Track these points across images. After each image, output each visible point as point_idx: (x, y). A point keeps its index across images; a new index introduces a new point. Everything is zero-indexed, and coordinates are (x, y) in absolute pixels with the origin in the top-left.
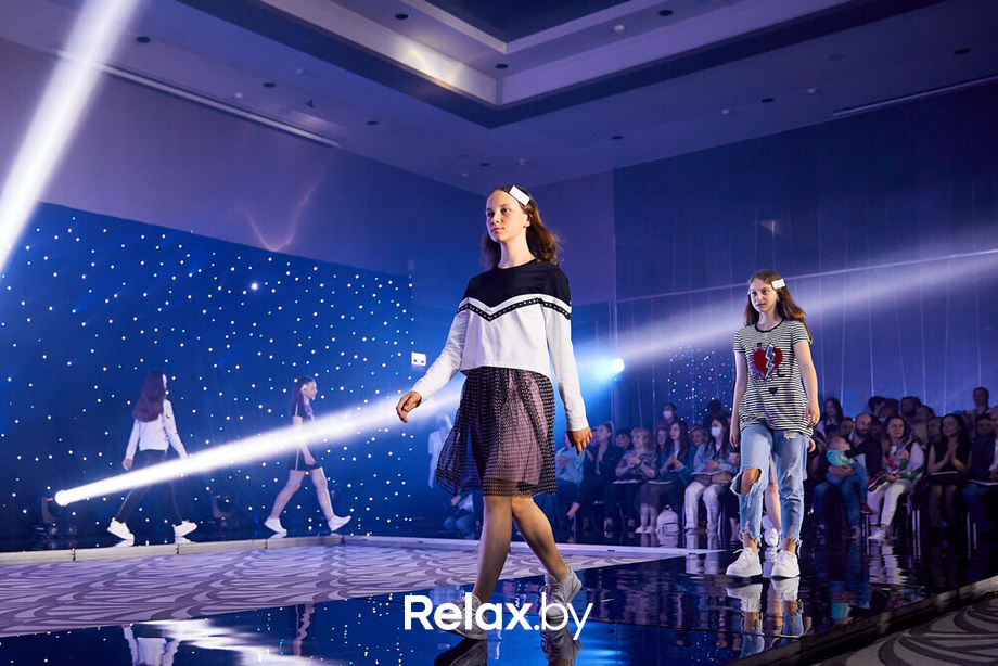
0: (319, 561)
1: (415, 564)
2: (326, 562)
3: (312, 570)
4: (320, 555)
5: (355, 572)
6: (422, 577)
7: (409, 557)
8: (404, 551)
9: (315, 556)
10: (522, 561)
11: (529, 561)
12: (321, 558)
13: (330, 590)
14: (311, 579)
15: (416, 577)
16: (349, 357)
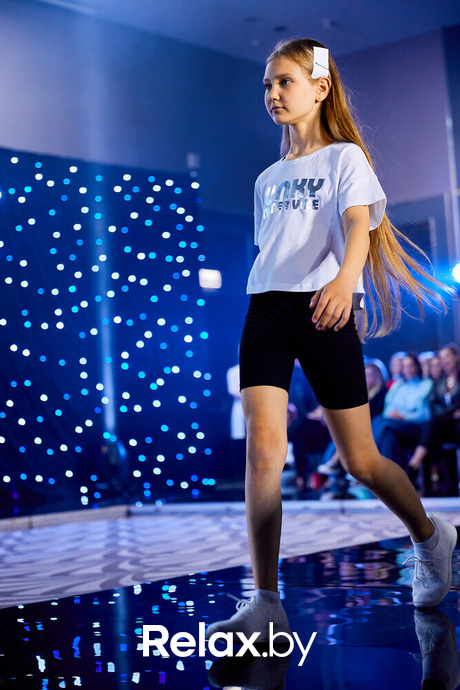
0: (102, 540)
1: (225, 536)
2: (112, 540)
3: (95, 551)
4: (102, 532)
5: (149, 550)
6: (237, 551)
7: (215, 528)
8: (208, 521)
9: (94, 534)
10: (362, 525)
11: (370, 523)
12: (103, 536)
13: (119, 574)
14: (95, 563)
15: (229, 552)
16: (123, 280)
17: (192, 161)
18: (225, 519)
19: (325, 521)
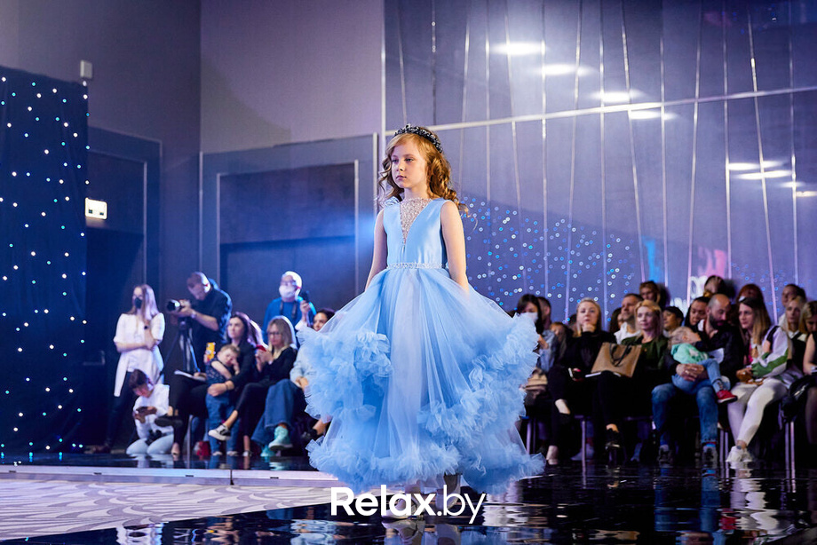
8: (73, 486)
17: (84, 69)
18: (93, 485)
19: (210, 492)
